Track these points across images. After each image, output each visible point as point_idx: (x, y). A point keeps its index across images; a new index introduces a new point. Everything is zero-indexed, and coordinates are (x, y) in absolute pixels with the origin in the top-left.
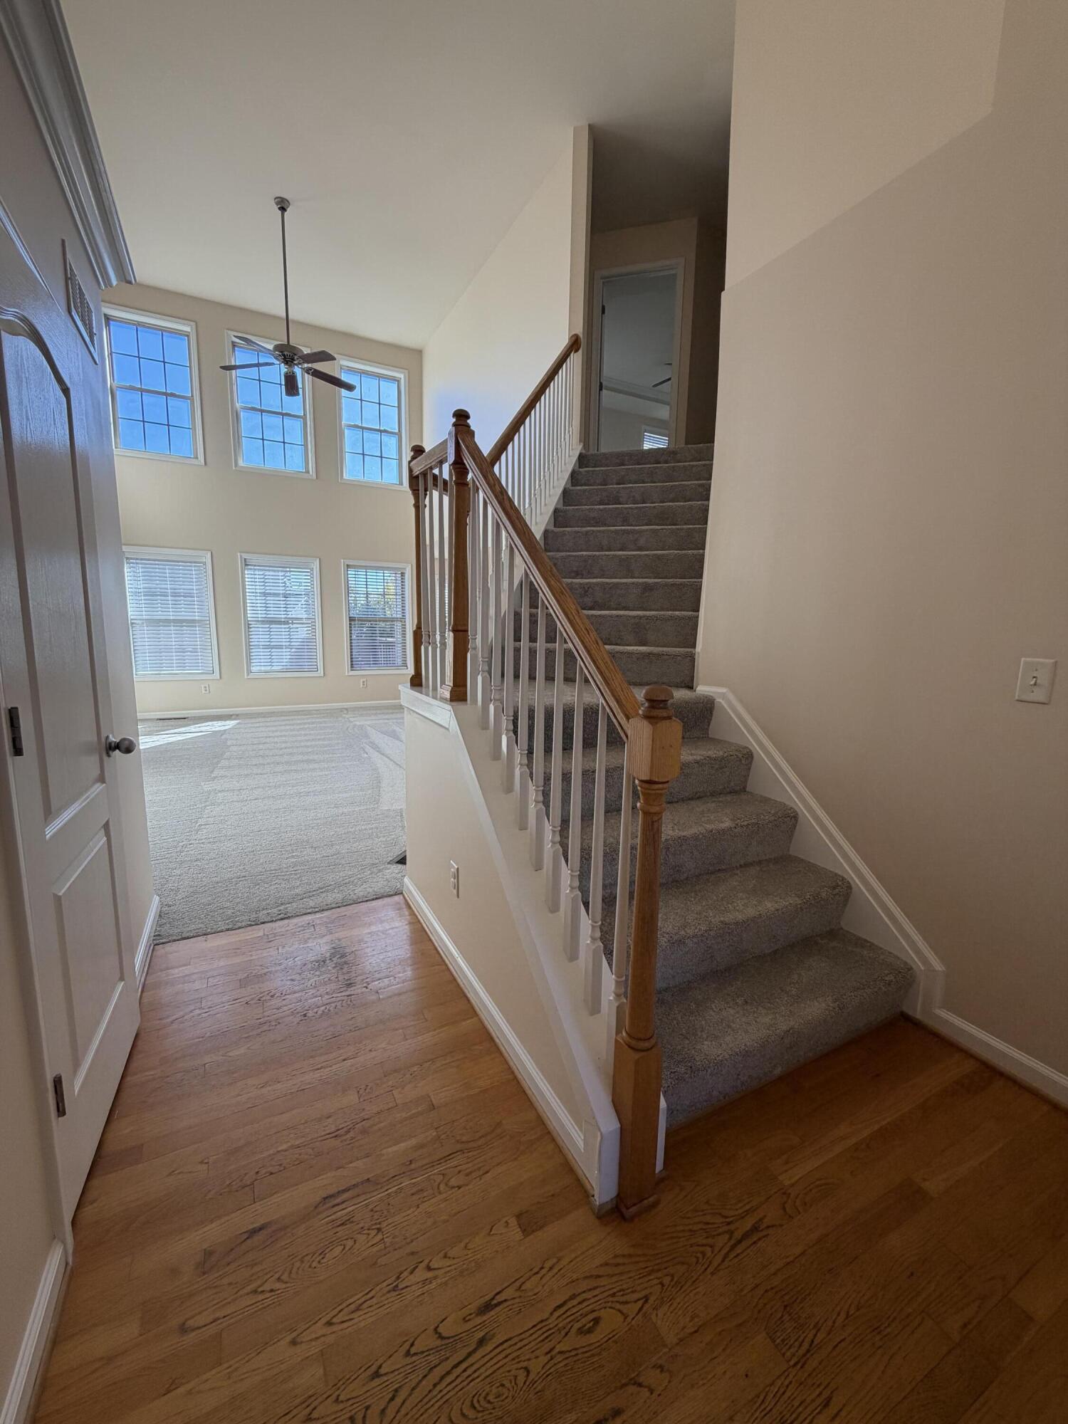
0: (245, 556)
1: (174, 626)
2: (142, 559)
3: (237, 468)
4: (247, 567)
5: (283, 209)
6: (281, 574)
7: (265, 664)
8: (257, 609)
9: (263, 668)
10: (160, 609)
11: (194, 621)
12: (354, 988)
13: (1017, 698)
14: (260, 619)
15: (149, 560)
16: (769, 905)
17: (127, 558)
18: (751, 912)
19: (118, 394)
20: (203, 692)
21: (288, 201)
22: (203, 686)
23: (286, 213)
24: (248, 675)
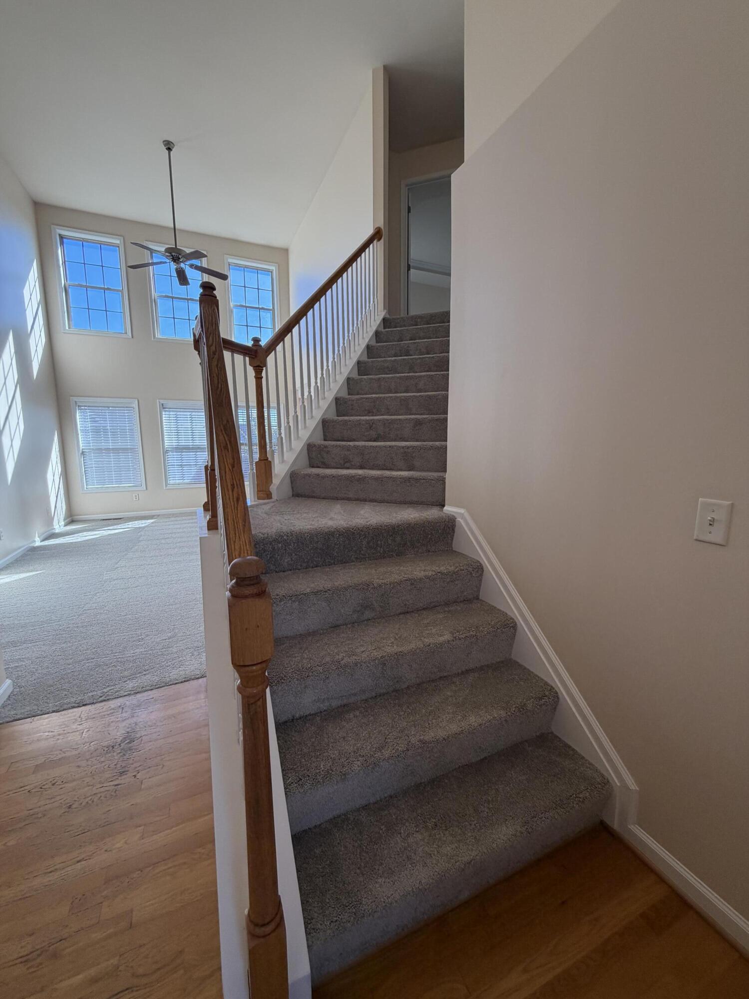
0: (162, 401)
1: (113, 453)
2: (89, 406)
3: (155, 340)
4: (165, 410)
5: (169, 149)
6: (189, 414)
7: (180, 478)
8: (172, 439)
9: (177, 481)
10: (103, 441)
11: (127, 449)
12: (125, 776)
13: (695, 538)
14: (174, 446)
15: (95, 407)
16: (473, 720)
17: (79, 406)
18: (454, 728)
19: (70, 291)
20: (135, 499)
21: (173, 143)
22: (134, 495)
23: (172, 152)
24: (166, 486)
